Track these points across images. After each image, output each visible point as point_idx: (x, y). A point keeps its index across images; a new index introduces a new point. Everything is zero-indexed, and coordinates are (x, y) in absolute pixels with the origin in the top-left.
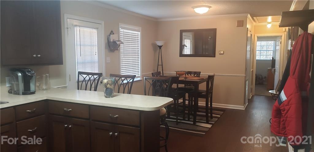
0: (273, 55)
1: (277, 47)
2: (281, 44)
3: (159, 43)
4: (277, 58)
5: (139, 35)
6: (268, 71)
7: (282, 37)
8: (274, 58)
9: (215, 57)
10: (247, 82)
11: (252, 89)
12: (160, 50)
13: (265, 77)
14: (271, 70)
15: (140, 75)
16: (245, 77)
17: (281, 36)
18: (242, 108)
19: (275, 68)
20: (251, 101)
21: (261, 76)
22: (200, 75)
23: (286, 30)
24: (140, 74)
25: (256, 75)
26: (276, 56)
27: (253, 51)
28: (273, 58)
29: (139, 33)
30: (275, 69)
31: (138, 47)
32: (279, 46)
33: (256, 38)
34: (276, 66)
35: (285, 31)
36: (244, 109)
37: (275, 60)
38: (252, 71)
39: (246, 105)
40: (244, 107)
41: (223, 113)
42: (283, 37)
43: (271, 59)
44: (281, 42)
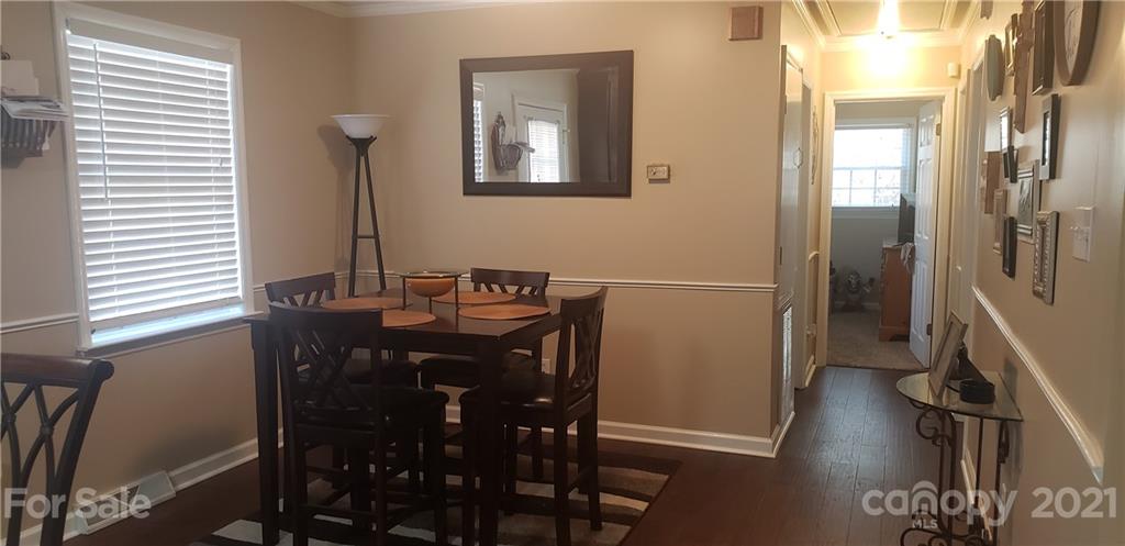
0: (903, 187)
1: (921, 150)
2: (939, 133)
3: (356, 126)
4: (924, 200)
5: (228, 79)
6: (884, 256)
7: (944, 105)
8: (909, 199)
9: (628, 194)
10: (788, 315)
11: (813, 342)
12: (362, 159)
13: (872, 280)
14: (896, 251)
15: (240, 293)
16: (776, 293)
17: (941, 100)
18: (760, 447)
19: (913, 241)
20: (807, 399)
21: (856, 274)
22: (548, 292)
23: (959, 72)
24: (239, 283)
25: (832, 271)
26: (919, 191)
27: (815, 170)
28: (903, 200)
29: (228, 68)
30: (913, 249)
31: (227, 141)
32: (928, 144)
33: (831, 111)
34: (917, 235)
35: (958, 76)
36: (773, 455)
37: (912, 209)
38: (816, 258)
39: (782, 428)
40: (770, 441)
41: (668, 480)
42: (948, 106)
43: (898, 204)
44: (939, 127)
